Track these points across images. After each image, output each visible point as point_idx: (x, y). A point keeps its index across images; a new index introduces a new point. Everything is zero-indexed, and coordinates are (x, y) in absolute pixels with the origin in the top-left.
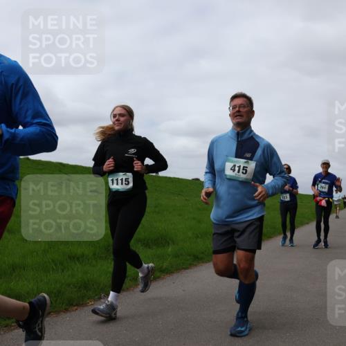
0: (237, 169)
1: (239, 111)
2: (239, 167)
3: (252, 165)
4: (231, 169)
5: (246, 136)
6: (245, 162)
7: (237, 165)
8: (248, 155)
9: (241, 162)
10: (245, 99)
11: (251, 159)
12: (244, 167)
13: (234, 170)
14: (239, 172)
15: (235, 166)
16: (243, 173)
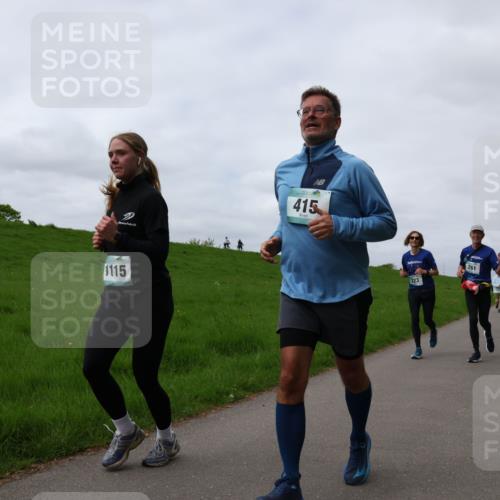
0: (302, 205)
1: (313, 118)
2: (306, 202)
3: (324, 198)
4: (295, 207)
6: (315, 193)
7: (303, 199)
8: (321, 182)
9: (309, 194)
10: (325, 98)
11: (324, 187)
12: (312, 201)
13: (298, 209)
14: (304, 211)
15: (299, 201)
16: (310, 211)
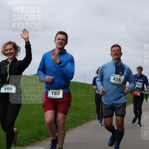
0: (116, 79)
2: (117, 78)
3: (123, 78)
4: (113, 79)
5: (119, 64)
6: (120, 76)
8: (121, 73)
9: (118, 76)
11: (122, 75)
12: (119, 79)
13: (115, 80)
14: (117, 81)
15: (115, 78)
16: (119, 81)
